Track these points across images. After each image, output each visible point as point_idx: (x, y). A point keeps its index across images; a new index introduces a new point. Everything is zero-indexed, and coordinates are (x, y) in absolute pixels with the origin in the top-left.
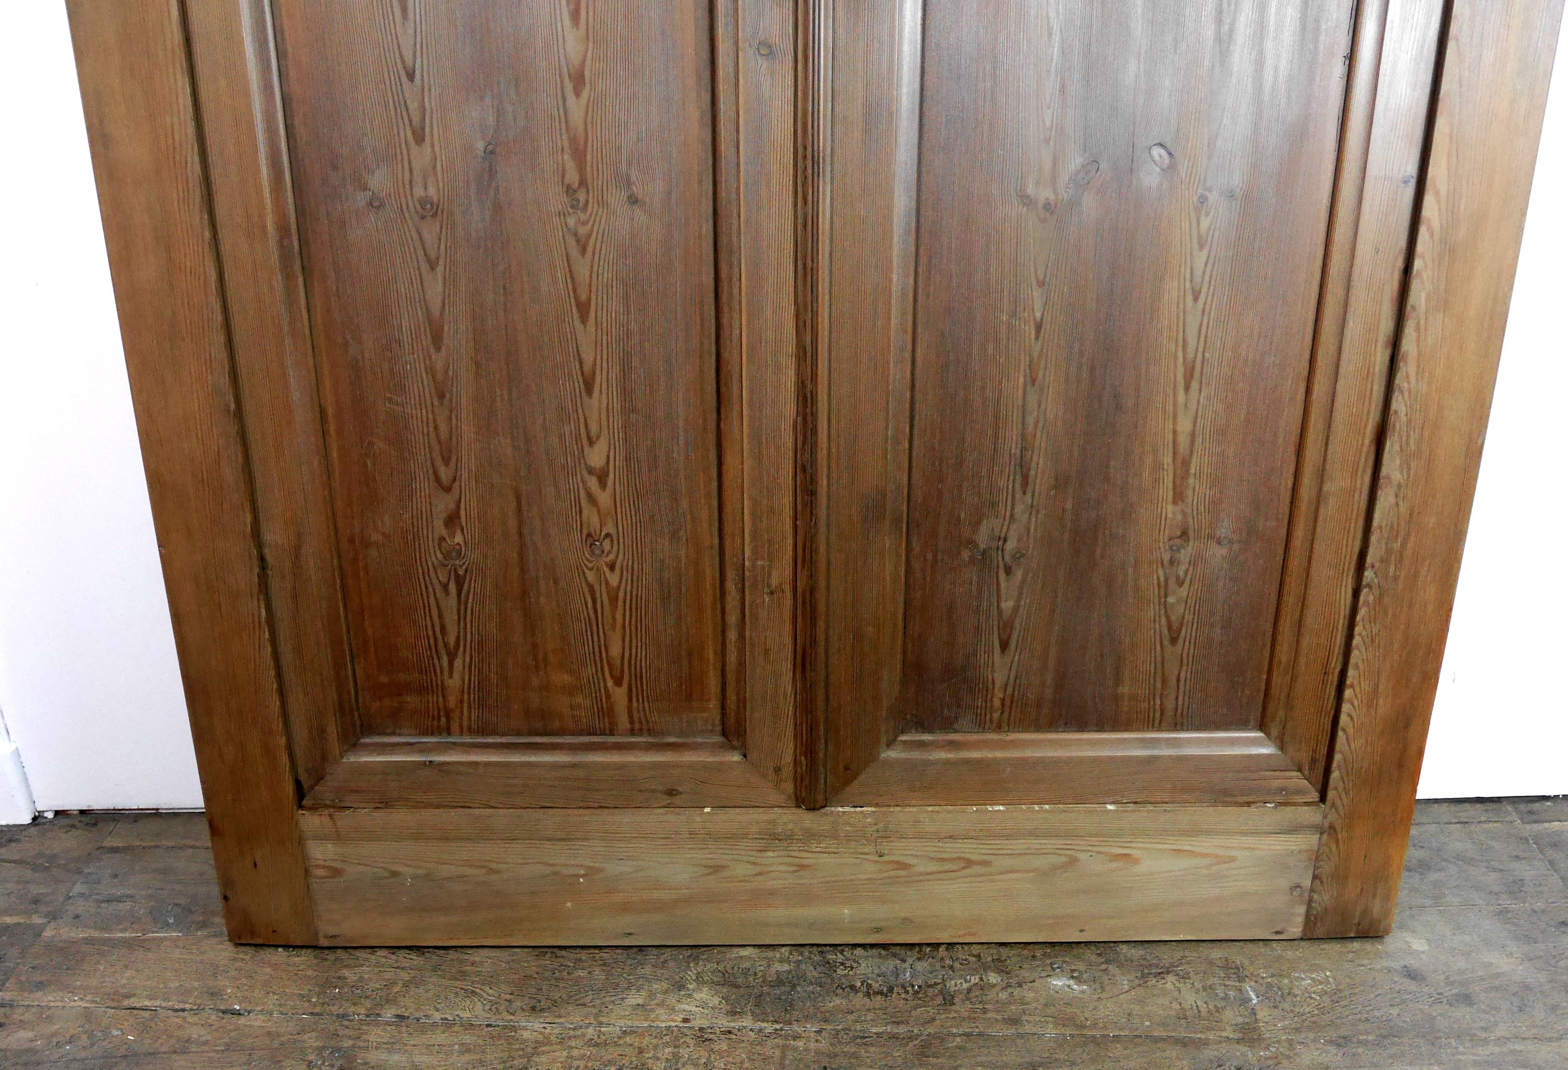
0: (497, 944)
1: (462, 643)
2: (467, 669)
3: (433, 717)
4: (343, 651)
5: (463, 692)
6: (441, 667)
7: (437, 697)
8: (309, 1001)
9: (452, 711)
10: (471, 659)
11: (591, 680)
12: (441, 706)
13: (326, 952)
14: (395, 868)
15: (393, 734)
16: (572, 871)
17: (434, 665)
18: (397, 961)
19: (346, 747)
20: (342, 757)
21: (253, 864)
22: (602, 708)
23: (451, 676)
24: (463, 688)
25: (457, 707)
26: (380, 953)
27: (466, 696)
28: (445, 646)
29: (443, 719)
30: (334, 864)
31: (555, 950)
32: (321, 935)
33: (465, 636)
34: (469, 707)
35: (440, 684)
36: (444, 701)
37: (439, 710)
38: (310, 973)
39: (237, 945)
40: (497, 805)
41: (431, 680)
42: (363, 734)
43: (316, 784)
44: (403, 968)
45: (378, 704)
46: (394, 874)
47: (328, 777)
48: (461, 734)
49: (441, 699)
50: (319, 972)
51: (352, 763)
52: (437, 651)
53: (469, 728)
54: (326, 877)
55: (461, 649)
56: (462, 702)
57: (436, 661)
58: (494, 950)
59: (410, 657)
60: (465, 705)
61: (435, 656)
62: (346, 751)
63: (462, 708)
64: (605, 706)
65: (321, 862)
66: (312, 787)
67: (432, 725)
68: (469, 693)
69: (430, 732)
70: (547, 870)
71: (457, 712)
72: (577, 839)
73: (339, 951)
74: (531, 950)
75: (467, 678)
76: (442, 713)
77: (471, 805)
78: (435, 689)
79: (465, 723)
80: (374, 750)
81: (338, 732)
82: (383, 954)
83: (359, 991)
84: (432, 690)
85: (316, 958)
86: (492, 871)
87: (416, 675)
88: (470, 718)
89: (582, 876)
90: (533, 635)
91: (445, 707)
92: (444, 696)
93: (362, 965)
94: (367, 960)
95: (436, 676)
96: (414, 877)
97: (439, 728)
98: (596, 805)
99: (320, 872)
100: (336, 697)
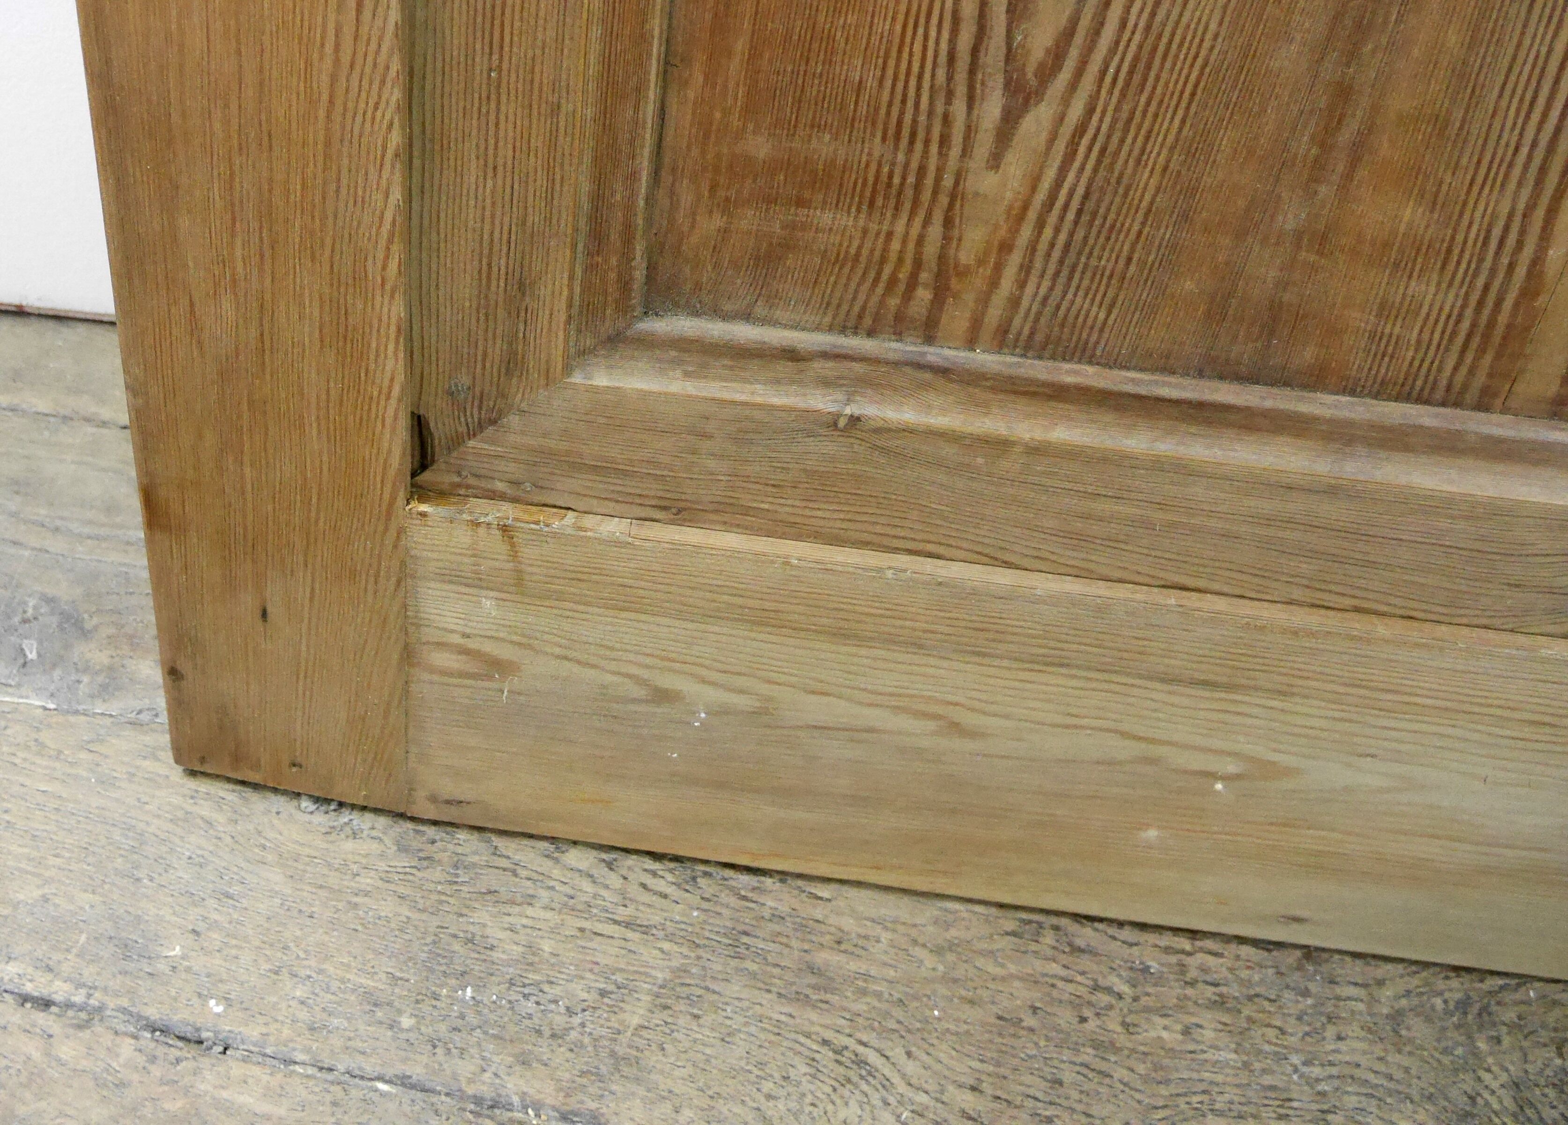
0: (904, 886)
1: (1074, 53)
2: (1060, 146)
3: (893, 281)
4: (642, 38)
5: (1021, 218)
6: (970, 131)
7: (927, 222)
8: (393, 1025)
9: (963, 273)
10: (1090, 111)
11: (1497, 232)
12: (931, 250)
13: (431, 831)
14: (667, 681)
15: (747, 316)
16: (1197, 762)
17: (947, 120)
18: (625, 900)
19: (589, 341)
20: (568, 369)
21: (259, 613)
22: (1491, 324)
23: (995, 161)
24: (1025, 208)
25: (981, 262)
26: (575, 857)
27: (1026, 232)
28: (1010, 56)
29: (924, 295)
30: (488, 647)
31: (1064, 922)
32: (421, 794)
33: (1096, 32)
34: (1026, 269)
35: (948, 181)
36: (946, 239)
37: (918, 264)
38: (388, 907)
39: (193, 773)
40: (1026, 562)
41: (922, 170)
42: (649, 310)
43: (472, 435)
44: (646, 930)
45: (718, 221)
46: (662, 696)
47: (513, 420)
48: (971, 343)
49: (935, 231)
50: (414, 907)
51: (596, 390)
52: (972, 71)
53: (1003, 330)
54: (462, 675)
55: (1064, 76)
56: (1006, 247)
57: (959, 107)
58: (892, 897)
59: (871, 83)
60: (1015, 259)
61: (961, 90)
62: (582, 353)
63: (998, 268)
64: (1503, 319)
65: (457, 639)
66: (457, 441)
67: (882, 303)
68: (1040, 225)
69: (868, 321)
70: (1125, 750)
71: (979, 282)
72: (1256, 688)
73: (462, 835)
74: (993, 911)
75: (1050, 174)
76: (924, 276)
77: (941, 550)
78: (926, 196)
79: (994, 314)
80: (676, 363)
81: (570, 298)
82: (583, 865)
83: (529, 1006)
84: (916, 202)
85: (403, 849)
86: (956, 728)
87: (877, 147)
88: (1014, 302)
89: (1224, 778)
90: (1352, 55)
91: (942, 258)
92: (948, 222)
93: (530, 900)
94: (540, 878)
95: (943, 155)
96: (722, 712)
97: (899, 317)
98: (1348, 602)
99: (442, 659)
100: (586, 187)
